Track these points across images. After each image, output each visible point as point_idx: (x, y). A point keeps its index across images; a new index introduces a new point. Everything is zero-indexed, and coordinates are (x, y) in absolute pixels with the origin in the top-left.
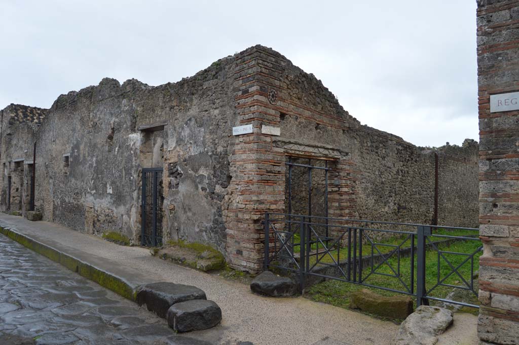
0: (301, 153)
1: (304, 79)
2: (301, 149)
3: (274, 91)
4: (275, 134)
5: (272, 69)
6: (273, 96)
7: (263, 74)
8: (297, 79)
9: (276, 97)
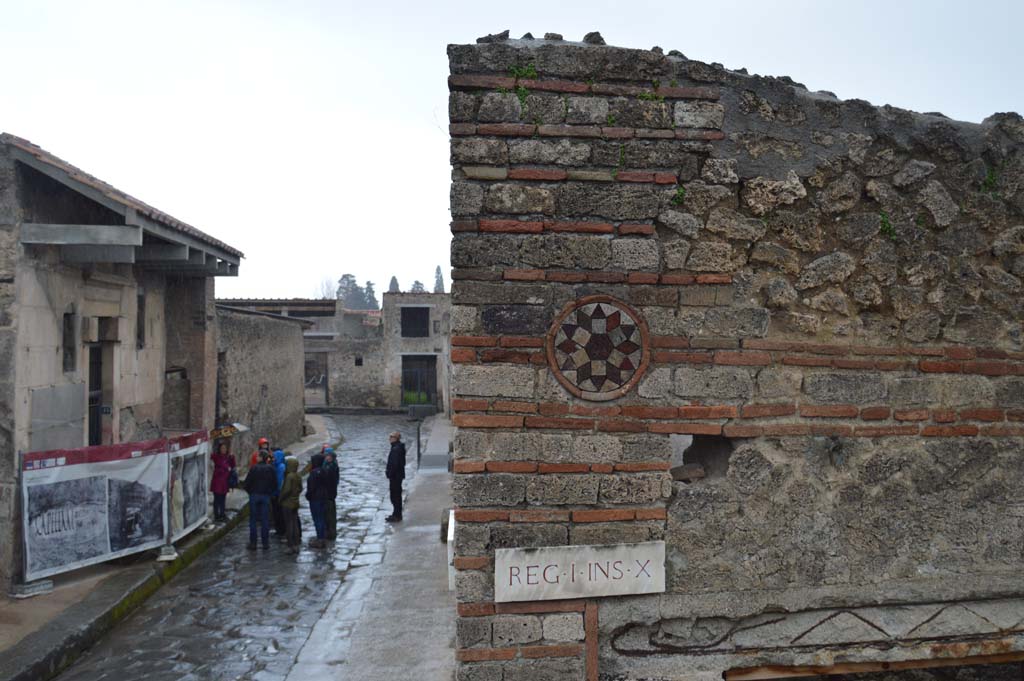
0: (898, 654)
1: (920, 167)
2: (894, 631)
3: (608, 310)
4: (626, 591)
5: (579, 173)
6: (599, 347)
7: (498, 222)
8: (846, 184)
9: (628, 347)
